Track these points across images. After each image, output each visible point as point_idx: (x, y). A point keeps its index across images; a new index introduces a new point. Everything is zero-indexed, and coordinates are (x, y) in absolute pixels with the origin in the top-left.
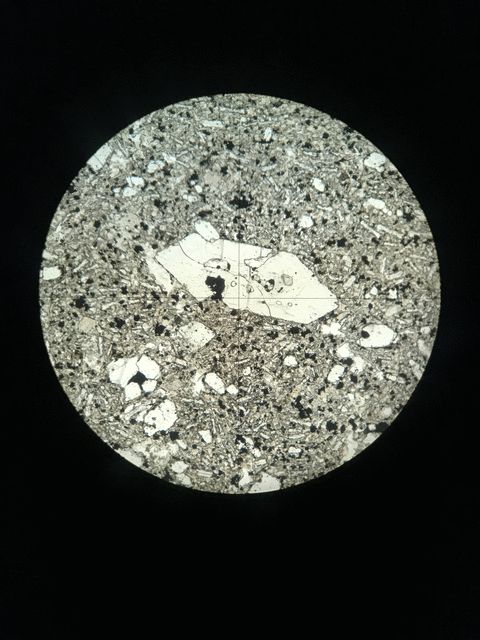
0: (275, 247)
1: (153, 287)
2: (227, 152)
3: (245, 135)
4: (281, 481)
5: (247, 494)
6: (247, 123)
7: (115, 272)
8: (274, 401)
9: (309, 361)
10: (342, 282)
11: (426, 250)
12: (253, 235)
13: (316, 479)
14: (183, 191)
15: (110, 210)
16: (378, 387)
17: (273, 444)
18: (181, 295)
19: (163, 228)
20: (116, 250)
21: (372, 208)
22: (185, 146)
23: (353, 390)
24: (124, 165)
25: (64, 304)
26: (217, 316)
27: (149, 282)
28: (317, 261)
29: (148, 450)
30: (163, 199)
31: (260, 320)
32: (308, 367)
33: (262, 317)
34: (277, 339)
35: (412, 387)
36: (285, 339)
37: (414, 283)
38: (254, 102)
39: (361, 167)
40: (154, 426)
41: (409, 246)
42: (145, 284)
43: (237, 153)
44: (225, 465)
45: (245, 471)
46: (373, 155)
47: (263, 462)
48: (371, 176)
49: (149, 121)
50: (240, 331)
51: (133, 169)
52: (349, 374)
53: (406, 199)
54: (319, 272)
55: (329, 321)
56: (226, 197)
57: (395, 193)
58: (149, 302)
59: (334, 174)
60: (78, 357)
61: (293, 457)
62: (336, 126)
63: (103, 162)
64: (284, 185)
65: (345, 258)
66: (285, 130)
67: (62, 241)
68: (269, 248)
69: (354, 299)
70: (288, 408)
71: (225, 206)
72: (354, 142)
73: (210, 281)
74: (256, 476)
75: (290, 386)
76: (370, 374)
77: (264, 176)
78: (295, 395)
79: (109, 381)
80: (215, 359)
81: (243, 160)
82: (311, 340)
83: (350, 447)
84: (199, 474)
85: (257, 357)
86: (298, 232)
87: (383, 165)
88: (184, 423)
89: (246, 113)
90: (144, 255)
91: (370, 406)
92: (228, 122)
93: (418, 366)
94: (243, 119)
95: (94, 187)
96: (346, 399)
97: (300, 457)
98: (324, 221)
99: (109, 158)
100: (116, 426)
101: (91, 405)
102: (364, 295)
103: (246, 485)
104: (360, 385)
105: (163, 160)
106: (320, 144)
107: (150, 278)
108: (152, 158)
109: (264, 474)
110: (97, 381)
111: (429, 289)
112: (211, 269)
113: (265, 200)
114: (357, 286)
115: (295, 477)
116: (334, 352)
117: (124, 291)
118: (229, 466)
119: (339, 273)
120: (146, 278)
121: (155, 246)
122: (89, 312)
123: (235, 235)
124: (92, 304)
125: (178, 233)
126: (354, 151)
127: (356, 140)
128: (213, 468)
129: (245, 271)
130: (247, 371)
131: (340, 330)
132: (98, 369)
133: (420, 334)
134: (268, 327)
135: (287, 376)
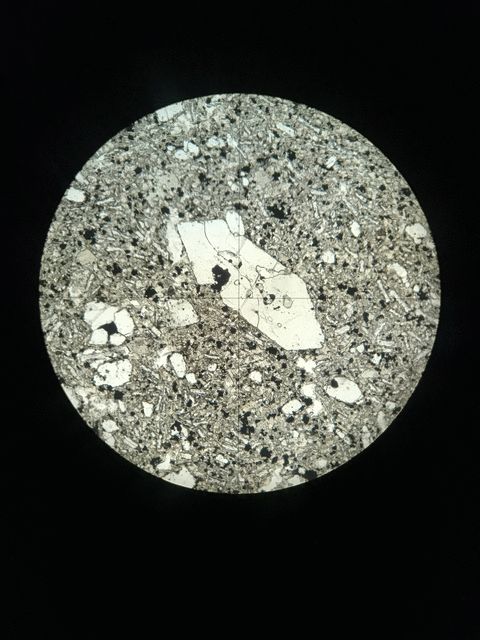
0: (290, 267)
1: (162, 251)
2: (286, 160)
3: (310, 153)
4: (197, 482)
5: (160, 479)
6: (317, 143)
7: (134, 221)
8: (225, 406)
9: (273, 384)
10: (335, 327)
11: (425, 333)
12: (275, 247)
13: (229, 495)
14: (231, 177)
15: (155, 164)
16: (324, 437)
17: (206, 445)
18: (184, 270)
19: (196, 202)
20: (144, 201)
21: (394, 273)
22: (251, 137)
23: (300, 429)
24: (189, 128)
25: (74, 229)
26: (209, 305)
27: (161, 245)
28: (322, 297)
29: (88, 397)
30: (209, 176)
31: (246, 327)
32: (270, 390)
33: (249, 325)
34: (254, 351)
35: (355, 451)
36: (260, 354)
37: (400, 358)
38: (332, 127)
39: (401, 231)
40: (104, 378)
41: (411, 323)
42: (156, 245)
43: (295, 165)
44: (152, 444)
45: (168, 458)
46: (417, 226)
47: (188, 456)
48: (407, 243)
49: (230, 99)
50: (223, 328)
51: (195, 136)
52: (303, 412)
53: (428, 279)
54: (320, 309)
55: (307, 357)
56: (267, 201)
57: (421, 269)
58: (152, 263)
59: (374, 226)
60: (65, 282)
61: (218, 465)
62: (396, 183)
63: (171, 116)
64: (324, 215)
65: (349, 306)
66: (348, 165)
67: (99, 170)
68: (285, 265)
69: (340, 347)
70: (234, 418)
71: (262, 208)
72: (405, 206)
73: (217, 270)
74: (176, 466)
75: (245, 398)
76: (322, 422)
77: (310, 198)
78: (246, 410)
79: (82, 318)
80: (188, 343)
81: (298, 175)
82: (284, 366)
83: (274, 479)
84: (125, 441)
85: (228, 359)
86: (316, 263)
87: (422, 239)
88: (133, 388)
89: (320, 133)
90: (168, 218)
91: (310, 450)
92: (300, 134)
93: (369, 435)
94: (315, 138)
95: (151, 136)
96: (290, 434)
97: (223, 468)
98: (345, 264)
99: (178, 115)
100: (70, 363)
101: (56, 333)
102: (351, 347)
103: (163, 470)
104: (309, 428)
105: (225, 140)
106: (373, 193)
107: (163, 242)
108: (216, 134)
109: (184, 468)
110: (72, 313)
111: (411, 369)
112: (222, 259)
113: (300, 220)
114: (348, 336)
115: (211, 484)
116: (300, 387)
117: (134, 243)
118: (156, 446)
119: (337, 317)
120: (160, 240)
121: (181, 215)
122: (93, 247)
123: (259, 239)
124: (100, 241)
125: (208, 212)
126: (401, 214)
127: (408, 204)
128: (141, 441)
129: (253, 276)
130: (213, 367)
131: (314, 370)
132: (77, 302)
133: (384, 406)
134: (250, 336)
135: (246, 388)
